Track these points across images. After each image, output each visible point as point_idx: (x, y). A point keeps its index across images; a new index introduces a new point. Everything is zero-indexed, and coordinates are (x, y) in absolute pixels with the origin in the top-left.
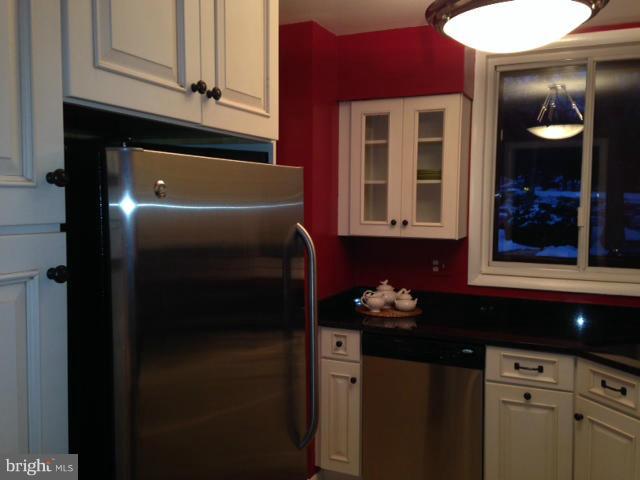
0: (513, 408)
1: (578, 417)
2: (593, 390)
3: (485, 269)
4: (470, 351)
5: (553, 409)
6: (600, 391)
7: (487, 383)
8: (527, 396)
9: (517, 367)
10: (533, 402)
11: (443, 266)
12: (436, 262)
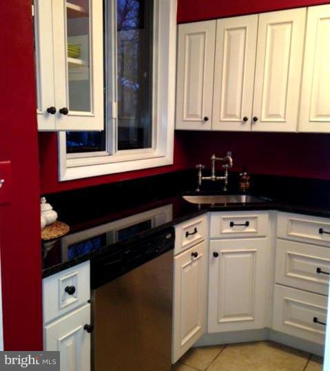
1: (216, 255)
5: (201, 257)
6: (229, 230)
9: (187, 234)
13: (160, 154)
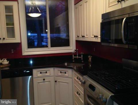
0: (40, 83)
1: (56, 81)
2: (59, 74)
3: (26, 51)
4: (29, 71)
5: (50, 81)
7: (34, 79)
8: (44, 80)
9: (41, 73)
10: (45, 81)
11: (15, 51)
12: (12, 50)
13: (71, 49)
